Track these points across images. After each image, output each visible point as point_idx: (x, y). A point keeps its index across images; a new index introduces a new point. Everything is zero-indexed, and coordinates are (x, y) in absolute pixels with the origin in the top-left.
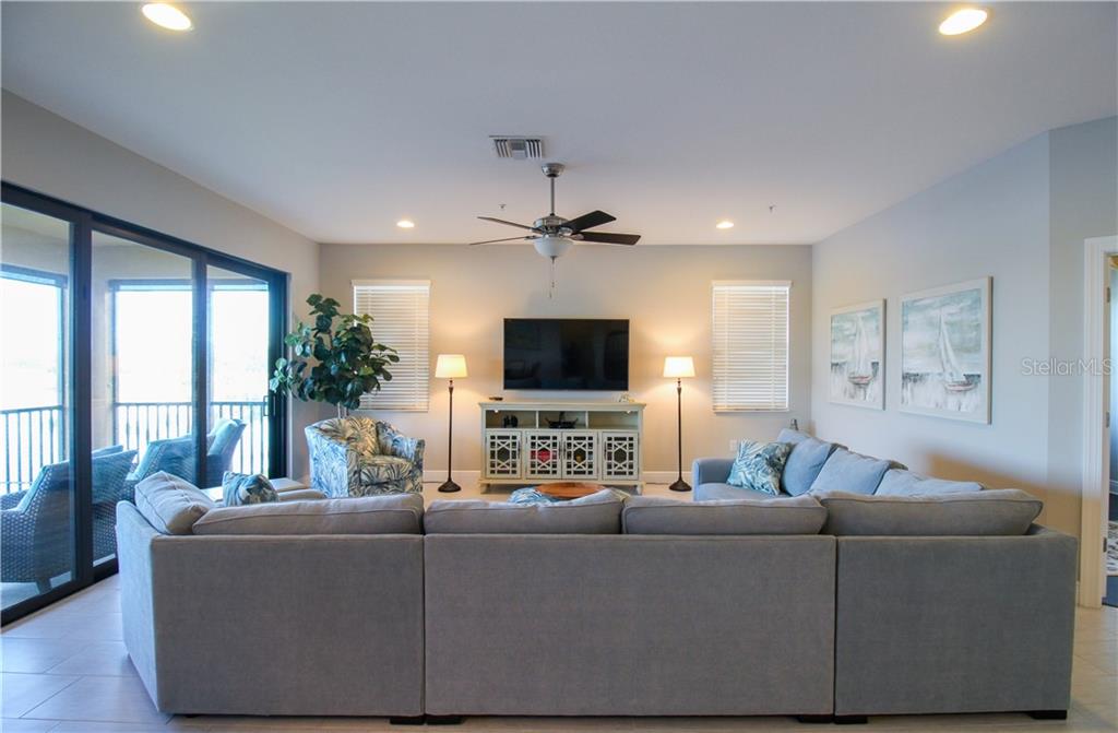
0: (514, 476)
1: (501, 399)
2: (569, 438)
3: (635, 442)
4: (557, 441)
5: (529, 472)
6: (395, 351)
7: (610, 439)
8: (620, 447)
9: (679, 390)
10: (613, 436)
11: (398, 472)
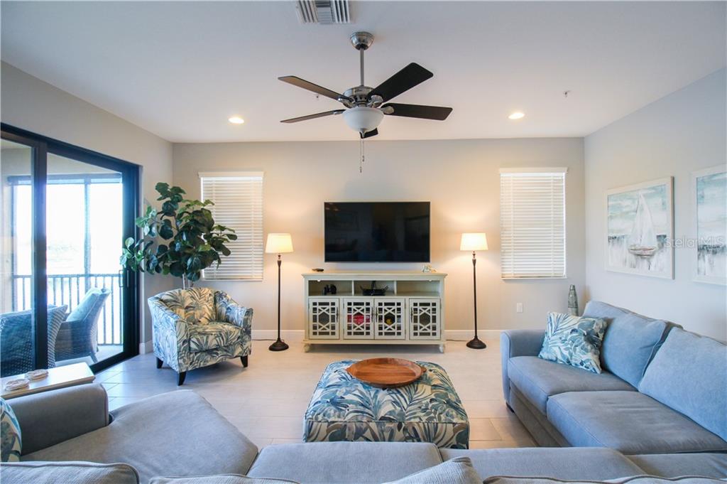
0: (333, 337)
1: (322, 270)
2: (380, 304)
3: (437, 307)
4: (370, 307)
5: (346, 333)
6: (234, 231)
7: (415, 304)
8: (424, 311)
9: (474, 262)
10: (418, 302)
11: (227, 339)
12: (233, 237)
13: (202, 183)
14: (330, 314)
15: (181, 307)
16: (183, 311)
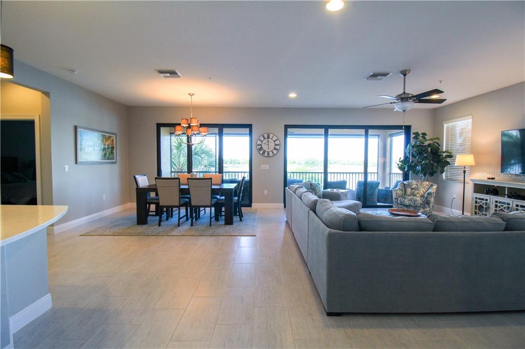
11: (414, 203)
12: (451, 156)
13: (445, 127)
14: (484, 206)
15: (410, 188)
16: (410, 189)
